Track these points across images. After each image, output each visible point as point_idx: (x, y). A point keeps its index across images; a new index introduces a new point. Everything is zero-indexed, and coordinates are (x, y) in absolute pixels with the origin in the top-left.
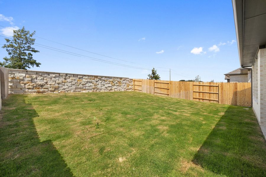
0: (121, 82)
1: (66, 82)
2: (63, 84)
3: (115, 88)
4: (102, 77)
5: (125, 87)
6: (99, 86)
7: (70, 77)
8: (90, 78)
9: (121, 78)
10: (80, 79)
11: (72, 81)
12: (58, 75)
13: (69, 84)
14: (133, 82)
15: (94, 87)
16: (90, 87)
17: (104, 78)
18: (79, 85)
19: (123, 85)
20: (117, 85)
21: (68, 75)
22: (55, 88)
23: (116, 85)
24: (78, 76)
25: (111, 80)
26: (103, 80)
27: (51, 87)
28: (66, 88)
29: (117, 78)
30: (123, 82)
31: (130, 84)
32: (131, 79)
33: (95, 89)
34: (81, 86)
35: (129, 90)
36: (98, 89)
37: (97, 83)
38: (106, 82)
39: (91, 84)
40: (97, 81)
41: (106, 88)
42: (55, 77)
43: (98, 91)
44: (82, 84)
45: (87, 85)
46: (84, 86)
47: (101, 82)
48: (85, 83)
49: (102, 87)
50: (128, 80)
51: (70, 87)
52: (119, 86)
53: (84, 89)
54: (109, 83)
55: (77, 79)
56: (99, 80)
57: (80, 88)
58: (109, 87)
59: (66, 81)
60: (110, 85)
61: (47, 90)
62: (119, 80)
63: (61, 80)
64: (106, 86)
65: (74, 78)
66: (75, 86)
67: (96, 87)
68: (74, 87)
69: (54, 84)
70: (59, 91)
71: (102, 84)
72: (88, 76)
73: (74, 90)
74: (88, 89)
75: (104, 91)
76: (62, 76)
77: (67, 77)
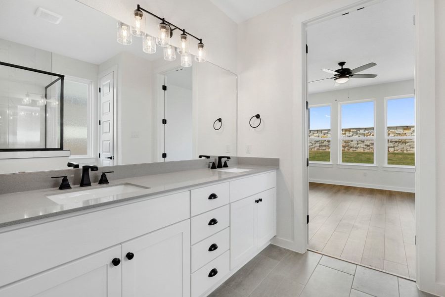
4: (359, 129)
10: (325, 134)
17: (363, 131)
24: (323, 132)
26: (360, 134)
29: (396, 128)
33: (346, 148)
36: (351, 147)
40: (349, 137)
43: (351, 150)
44: (327, 141)
47: (357, 136)
49: (359, 145)
51: (314, 145)
55: (322, 135)
56: (353, 135)
57: (325, 146)
62: (400, 131)
64: (367, 143)
66: (319, 143)
67: (347, 144)
73: (319, 148)
75: (362, 151)
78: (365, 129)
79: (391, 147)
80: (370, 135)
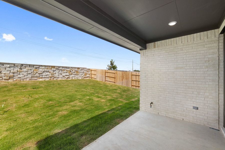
0: (79, 71)
1: (22, 72)
2: (19, 73)
3: (72, 77)
4: (59, 67)
5: (82, 76)
6: (56, 75)
7: (26, 67)
8: (47, 68)
9: (79, 68)
10: (36, 68)
11: (28, 70)
12: (13, 65)
13: (25, 74)
14: (90, 72)
15: (50, 76)
16: (47, 75)
17: (61, 68)
18: (35, 74)
19: (81, 74)
20: (75, 74)
21: (24, 66)
22: (10, 77)
23: (73, 74)
24: (34, 66)
25: (69, 70)
26: (60, 70)
27: (5, 76)
28: (22, 77)
29: (75, 68)
30: (81, 71)
31: (87, 73)
32: (88, 69)
33: (52, 78)
34: (37, 75)
35: (87, 78)
36: (55, 77)
37: (54, 72)
38: (64, 72)
39: (48, 73)
40: (54, 71)
41: (64, 76)
42: (9, 67)
43: (55, 79)
44: (38, 73)
45: (43, 74)
46: (41, 75)
47: (58, 71)
48: (41, 73)
49: (59, 76)
50: (86, 69)
51: (26, 76)
52: (76, 74)
53: (41, 78)
54: (67, 72)
55: (34, 69)
56: (56, 70)
57: (37, 77)
58: (67, 75)
59: (21, 70)
60: (67, 74)
61: (1, 79)
62: (76, 69)
63: (17, 70)
64: (64, 75)
65: (30, 68)
66: (32, 75)
67: (53, 75)
68: (30, 76)
69: (8, 73)
70: (14, 80)
71: (59, 73)
72: (45, 66)
73: (31, 78)
74: (45, 78)
75: (61, 79)
76: (17, 66)
77: (23, 67)
78: (63, 67)
79: (73, 77)
80: (65, 71)
